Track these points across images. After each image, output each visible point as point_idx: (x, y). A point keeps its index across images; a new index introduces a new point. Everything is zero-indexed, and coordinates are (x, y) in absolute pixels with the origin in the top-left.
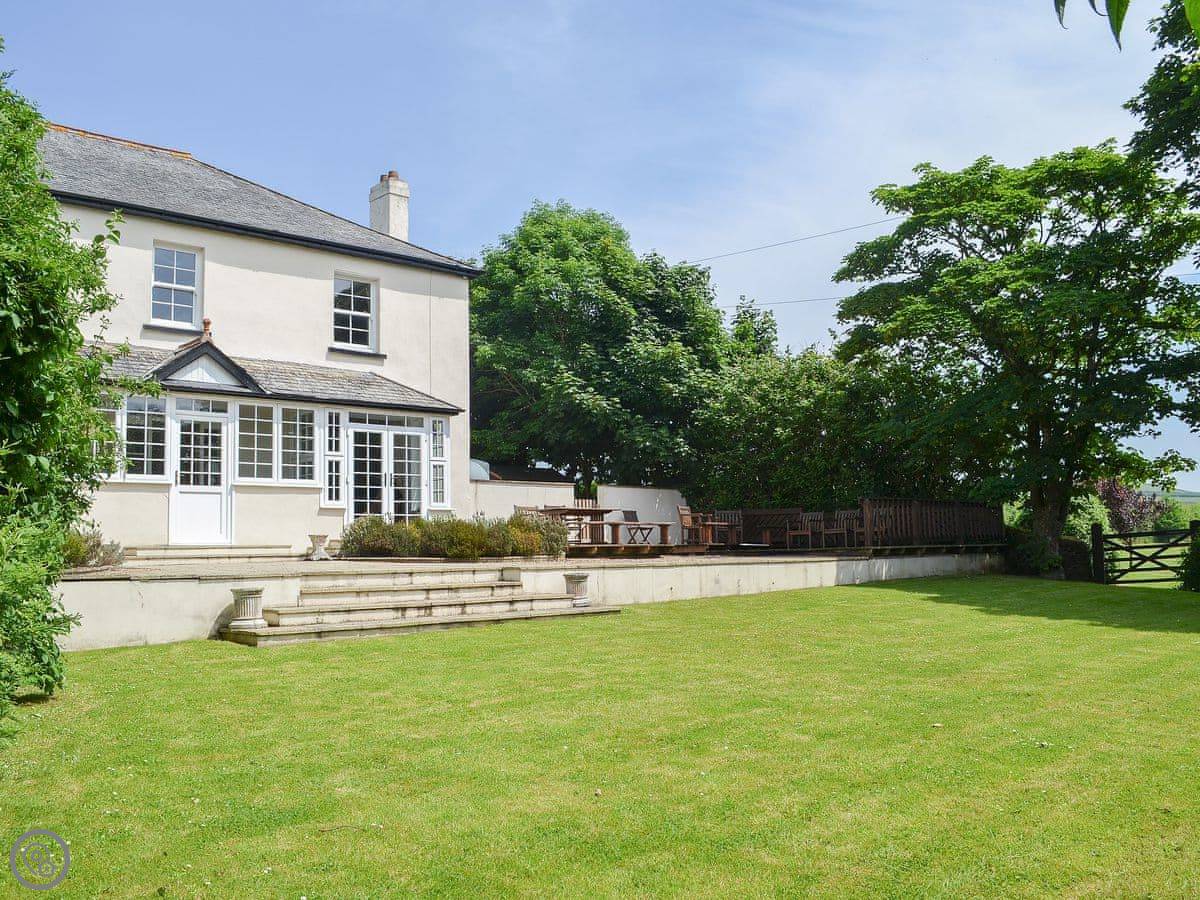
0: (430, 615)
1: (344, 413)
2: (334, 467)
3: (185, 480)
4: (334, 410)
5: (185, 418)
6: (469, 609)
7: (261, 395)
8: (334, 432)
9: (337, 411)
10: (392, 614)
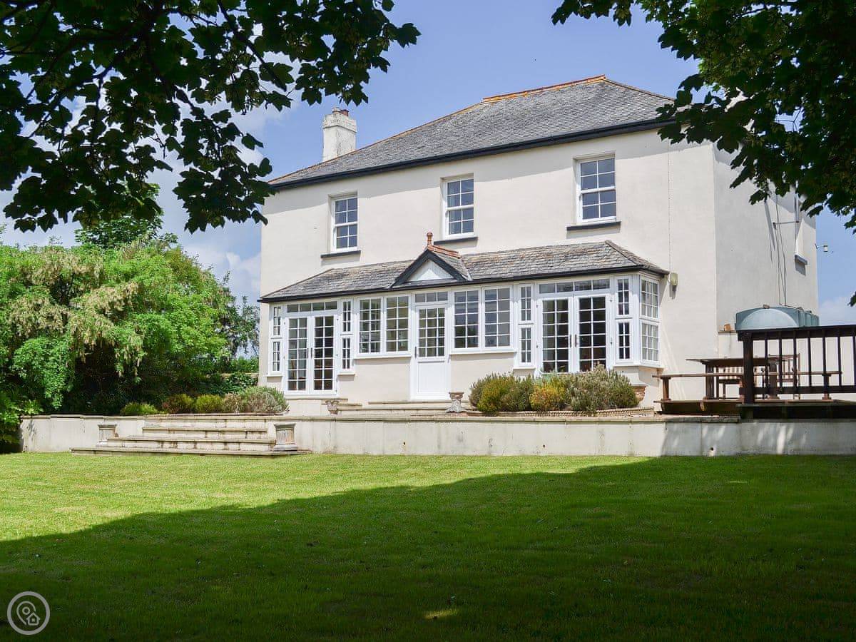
0: (176, 447)
1: (534, 287)
2: (526, 333)
3: (422, 354)
4: (526, 285)
5: (422, 308)
6: (198, 445)
7: (465, 283)
8: (526, 303)
9: (529, 285)
10: (156, 445)
